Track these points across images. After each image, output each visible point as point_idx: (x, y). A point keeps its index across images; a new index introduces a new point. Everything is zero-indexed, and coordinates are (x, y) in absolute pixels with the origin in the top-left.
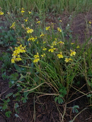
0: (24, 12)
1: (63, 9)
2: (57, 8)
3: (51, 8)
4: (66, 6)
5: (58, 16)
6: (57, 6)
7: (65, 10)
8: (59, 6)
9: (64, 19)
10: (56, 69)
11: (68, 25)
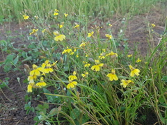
0: (57, 14)
1: (113, 11)
2: (104, 10)
3: (97, 10)
4: (116, 7)
5: (107, 21)
6: (105, 7)
7: (115, 12)
8: (107, 7)
9: (115, 23)
10: (107, 95)
11: (121, 31)
